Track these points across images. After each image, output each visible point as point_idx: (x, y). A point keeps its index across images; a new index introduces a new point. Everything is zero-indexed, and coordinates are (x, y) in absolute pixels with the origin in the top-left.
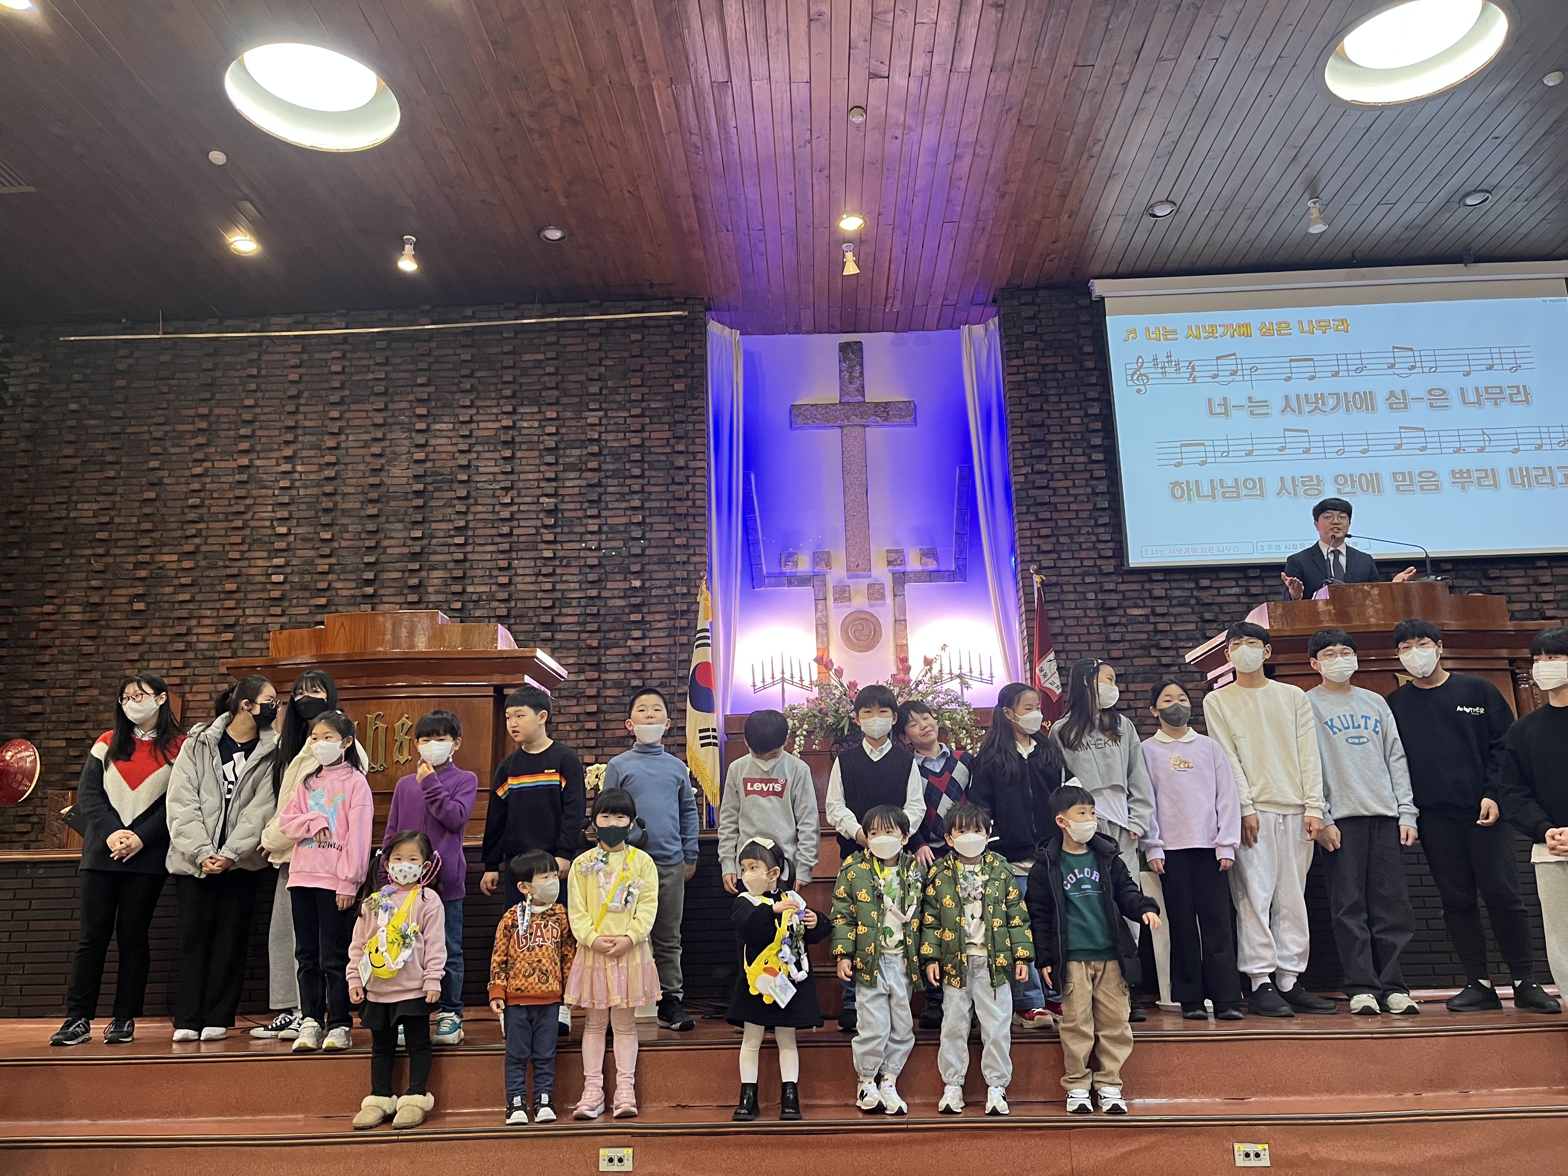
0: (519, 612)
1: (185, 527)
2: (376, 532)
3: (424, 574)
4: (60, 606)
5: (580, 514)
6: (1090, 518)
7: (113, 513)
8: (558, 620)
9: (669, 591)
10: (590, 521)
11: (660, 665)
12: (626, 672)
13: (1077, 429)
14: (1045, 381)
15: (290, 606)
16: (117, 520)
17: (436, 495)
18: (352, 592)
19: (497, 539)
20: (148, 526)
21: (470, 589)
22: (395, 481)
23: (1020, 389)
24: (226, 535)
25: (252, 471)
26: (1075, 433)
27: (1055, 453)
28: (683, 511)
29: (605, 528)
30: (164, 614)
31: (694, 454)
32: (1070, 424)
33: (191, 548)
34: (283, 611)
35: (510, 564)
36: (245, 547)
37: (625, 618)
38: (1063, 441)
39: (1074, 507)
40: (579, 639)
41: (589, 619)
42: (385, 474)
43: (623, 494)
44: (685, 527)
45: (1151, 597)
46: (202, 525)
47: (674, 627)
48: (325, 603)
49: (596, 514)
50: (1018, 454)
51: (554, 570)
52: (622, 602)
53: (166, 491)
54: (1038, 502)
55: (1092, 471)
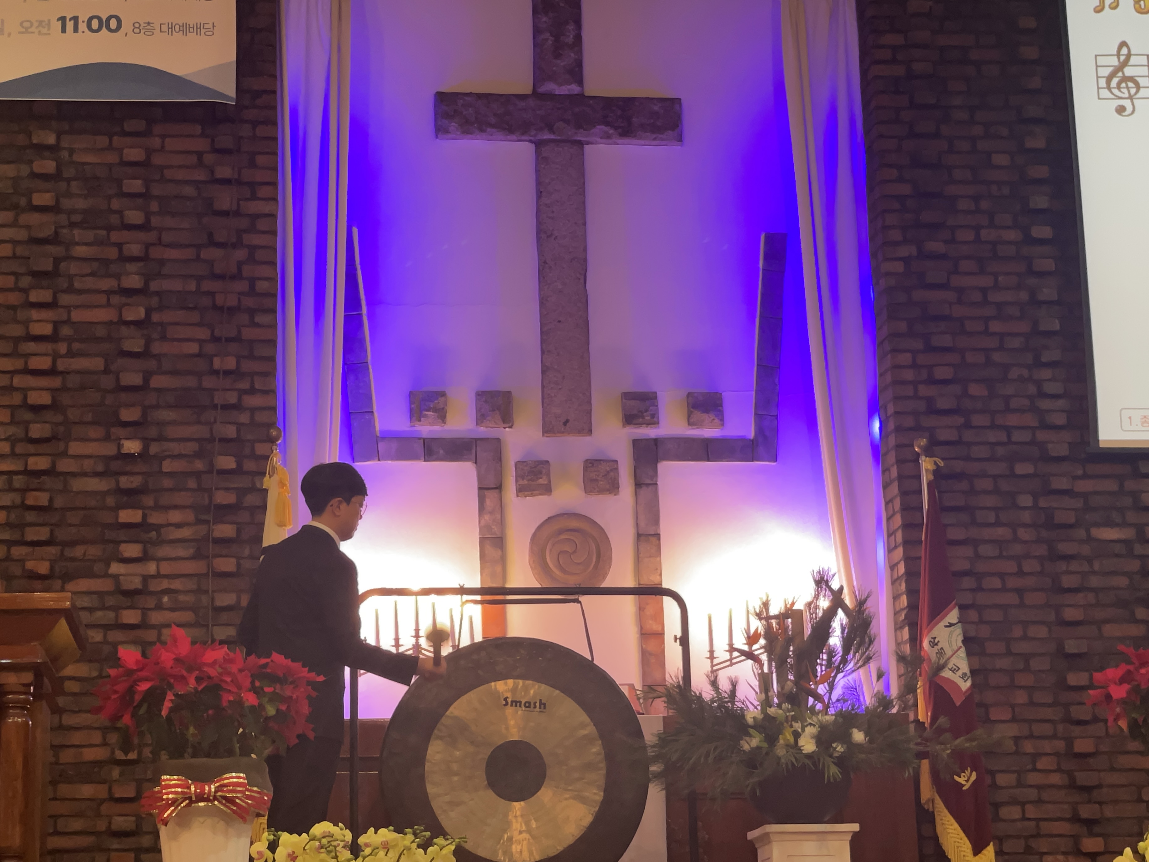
5: (13, 298)
6: (1026, 350)
9: (199, 465)
10: (35, 314)
13: (1003, 175)
14: (946, 78)
23: (895, 92)
26: (999, 184)
27: (962, 220)
28: (230, 301)
29: (66, 331)
31: (252, 185)
37: (106, 517)
38: (976, 199)
39: (996, 327)
41: (30, 517)
43: (106, 262)
44: (234, 334)
45: (1135, 506)
47: (208, 538)
49: (49, 300)
50: (892, 219)
52: (100, 485)
54: (929, 313)
55: (1029, 258)
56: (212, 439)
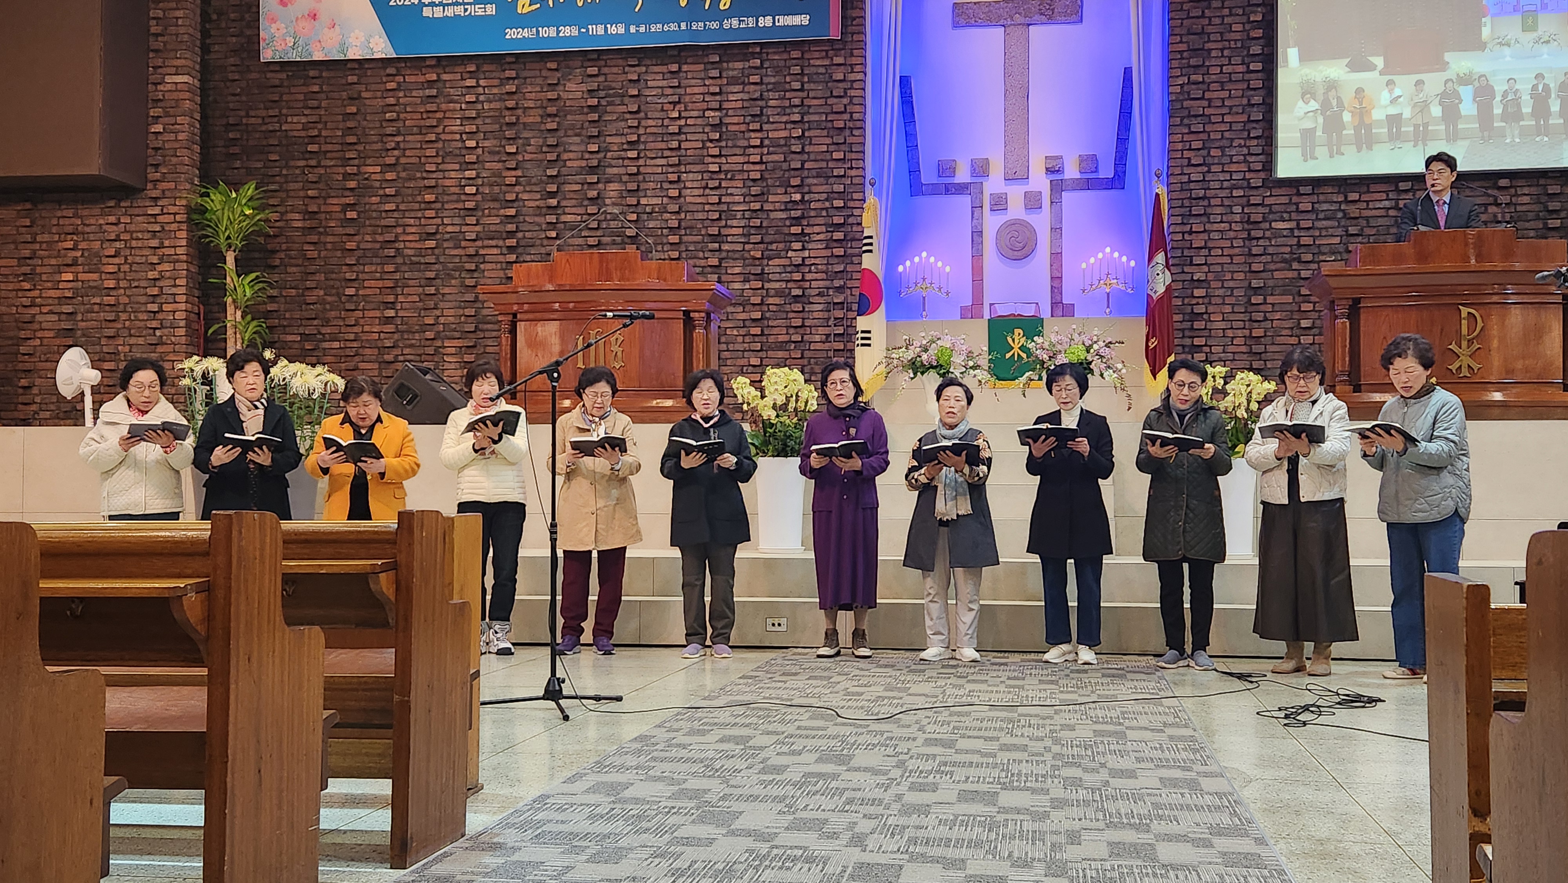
0: (689, 224)
1: (385, 139)
2: (556, 145)
3: (601, 186)
4: (282, 214)
5: (743, 128)
6: (1243, 130)
7: (320, 126)
8: (724, 231)
9: (827, 204)
10: (753, 135)
11: (819, 276)
12: (788, 281)
13: (1238, 36)
15: (483, 215)
16: (324, 133)
17: (609, 109)
18: (537, 203)
19: (667, 153)
20: (352, 139)
21: (643, 201)
22: (571, 96)
24: (421, 148)
25: (440, 85)
26: (1236, 40)
27: (1214, 62)
28: (841, 124)
29: (766, 142)
30: (373, 222)
31: (851, 65)
33: (392, 160)
34: (477, 220)
35: (679, 177)
36: (440, 160)
37: (786, 230)
38: (1222, 50)
39: (1227, 119)
40: (744, 250)
41: (752, 232)
42: (561, 88)
43: (784, 108)
44: (843, 141)
45: (1298, 211)
46: (399, 139)
47: (831, 239)
48: (514, 214)
49: (759, 128)
50: (1175, 64)
51: (720, 184)
52: (783, 215)
53: (365, 105)
54: (1192, 113)
55: (1249, 81)
56: (833, 192)
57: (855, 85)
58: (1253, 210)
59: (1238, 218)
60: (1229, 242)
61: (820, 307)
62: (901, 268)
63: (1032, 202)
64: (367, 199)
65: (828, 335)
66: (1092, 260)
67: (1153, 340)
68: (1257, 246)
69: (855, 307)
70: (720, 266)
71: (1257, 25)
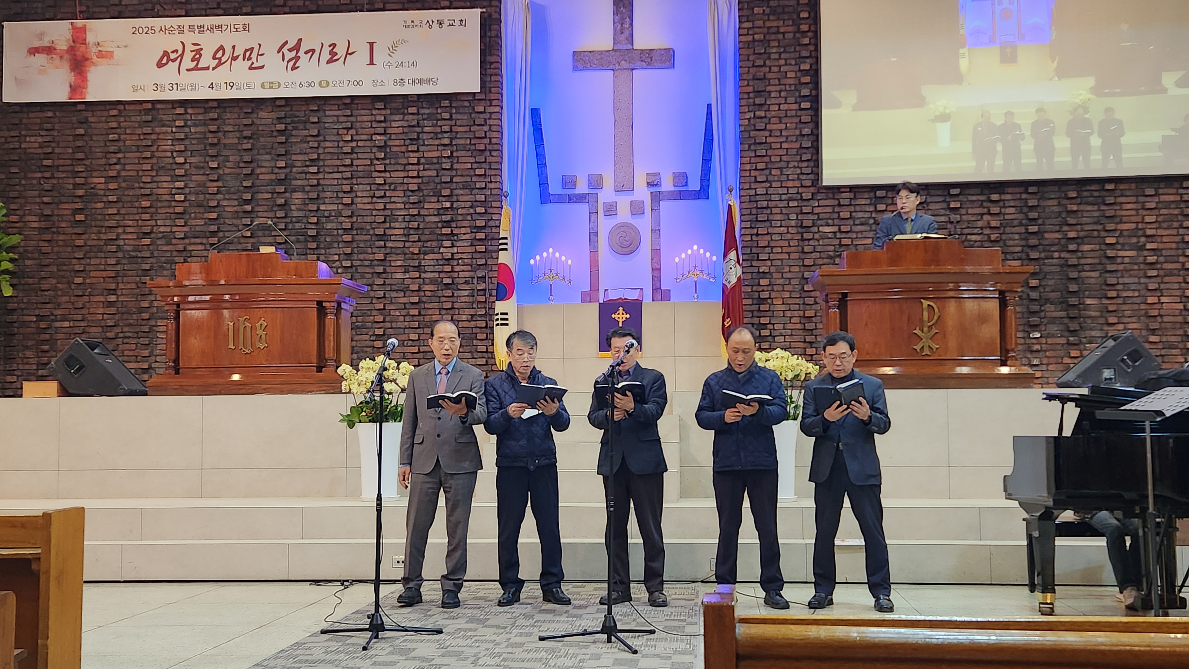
0: (360, 226)
1: (108, 156)
2: (251, 162)
3: (287, 195)
4: (22, 217)
5: (403, 149)
6: (797, 155)
7: (53, 145)
8: (388, 232)
9: (472, 211)
10: (411, 155)
11: (465, 268)
12: (440, 272)
13: (791, 81)
14: (769, 41)
15: (190, 218)
17: (294, 133)
18: (235, 208)
19: (342, 169)
20: (80, 156)
21: (322, 207)
22: (263, 122)
23: (748, 48)
24: (139, 163)
25: (154, 112)
26: (790, 85)
27: (773, 101)
28: (482, 147)
29: (422, 161)
30: (98, 223)
31: (490, 100)
32: (786, 77)
33: (114, 173)
34: (185, 222)
35: (352, 188)
36: (154, 173)
37: (438, 231)
38: (780, 92)
39: (785, 145)
40: (404, 247)
41: (412, 232)
42: (255, 115)
43: (436, 133)
44: (484, 160)
45: (839, 218)
46: (120, 155)
47: (475, 239)
48: (215, 217)
49: (416, 149)
50: (744, 102)
51: (385, 193)
52: (436, 219)
53: (91, 128)
54: (757, 141)
55: (800, 116)
56: (476, 201)
57: (493, 117)
58: (805, 217)
59: (793, 223)
60: (787, 242)
61: (466, 293)
62: (532, 262)
63: (637, 209)
64: (94, 205)
65: (472, 316)
66: (683, 255)
67: (728, 320)
68: (808, 245)
69: (494, 293)
70: (385, 260)
71: (806, 72)
